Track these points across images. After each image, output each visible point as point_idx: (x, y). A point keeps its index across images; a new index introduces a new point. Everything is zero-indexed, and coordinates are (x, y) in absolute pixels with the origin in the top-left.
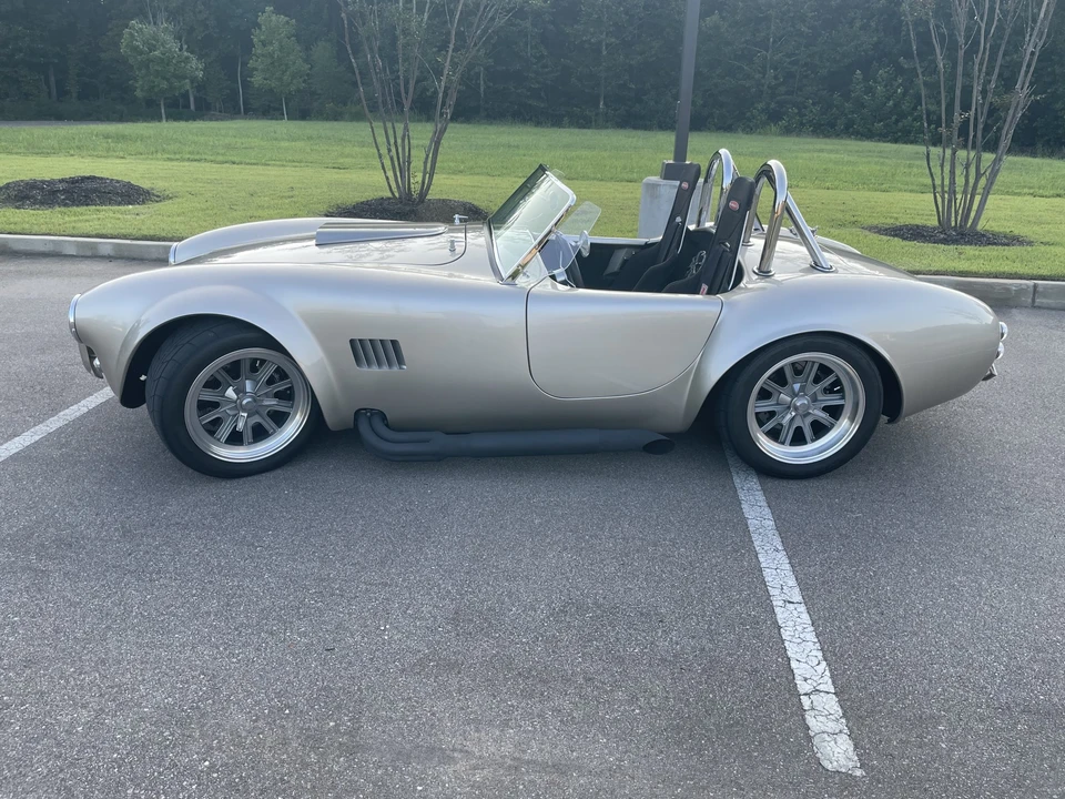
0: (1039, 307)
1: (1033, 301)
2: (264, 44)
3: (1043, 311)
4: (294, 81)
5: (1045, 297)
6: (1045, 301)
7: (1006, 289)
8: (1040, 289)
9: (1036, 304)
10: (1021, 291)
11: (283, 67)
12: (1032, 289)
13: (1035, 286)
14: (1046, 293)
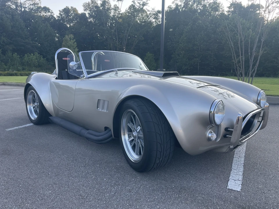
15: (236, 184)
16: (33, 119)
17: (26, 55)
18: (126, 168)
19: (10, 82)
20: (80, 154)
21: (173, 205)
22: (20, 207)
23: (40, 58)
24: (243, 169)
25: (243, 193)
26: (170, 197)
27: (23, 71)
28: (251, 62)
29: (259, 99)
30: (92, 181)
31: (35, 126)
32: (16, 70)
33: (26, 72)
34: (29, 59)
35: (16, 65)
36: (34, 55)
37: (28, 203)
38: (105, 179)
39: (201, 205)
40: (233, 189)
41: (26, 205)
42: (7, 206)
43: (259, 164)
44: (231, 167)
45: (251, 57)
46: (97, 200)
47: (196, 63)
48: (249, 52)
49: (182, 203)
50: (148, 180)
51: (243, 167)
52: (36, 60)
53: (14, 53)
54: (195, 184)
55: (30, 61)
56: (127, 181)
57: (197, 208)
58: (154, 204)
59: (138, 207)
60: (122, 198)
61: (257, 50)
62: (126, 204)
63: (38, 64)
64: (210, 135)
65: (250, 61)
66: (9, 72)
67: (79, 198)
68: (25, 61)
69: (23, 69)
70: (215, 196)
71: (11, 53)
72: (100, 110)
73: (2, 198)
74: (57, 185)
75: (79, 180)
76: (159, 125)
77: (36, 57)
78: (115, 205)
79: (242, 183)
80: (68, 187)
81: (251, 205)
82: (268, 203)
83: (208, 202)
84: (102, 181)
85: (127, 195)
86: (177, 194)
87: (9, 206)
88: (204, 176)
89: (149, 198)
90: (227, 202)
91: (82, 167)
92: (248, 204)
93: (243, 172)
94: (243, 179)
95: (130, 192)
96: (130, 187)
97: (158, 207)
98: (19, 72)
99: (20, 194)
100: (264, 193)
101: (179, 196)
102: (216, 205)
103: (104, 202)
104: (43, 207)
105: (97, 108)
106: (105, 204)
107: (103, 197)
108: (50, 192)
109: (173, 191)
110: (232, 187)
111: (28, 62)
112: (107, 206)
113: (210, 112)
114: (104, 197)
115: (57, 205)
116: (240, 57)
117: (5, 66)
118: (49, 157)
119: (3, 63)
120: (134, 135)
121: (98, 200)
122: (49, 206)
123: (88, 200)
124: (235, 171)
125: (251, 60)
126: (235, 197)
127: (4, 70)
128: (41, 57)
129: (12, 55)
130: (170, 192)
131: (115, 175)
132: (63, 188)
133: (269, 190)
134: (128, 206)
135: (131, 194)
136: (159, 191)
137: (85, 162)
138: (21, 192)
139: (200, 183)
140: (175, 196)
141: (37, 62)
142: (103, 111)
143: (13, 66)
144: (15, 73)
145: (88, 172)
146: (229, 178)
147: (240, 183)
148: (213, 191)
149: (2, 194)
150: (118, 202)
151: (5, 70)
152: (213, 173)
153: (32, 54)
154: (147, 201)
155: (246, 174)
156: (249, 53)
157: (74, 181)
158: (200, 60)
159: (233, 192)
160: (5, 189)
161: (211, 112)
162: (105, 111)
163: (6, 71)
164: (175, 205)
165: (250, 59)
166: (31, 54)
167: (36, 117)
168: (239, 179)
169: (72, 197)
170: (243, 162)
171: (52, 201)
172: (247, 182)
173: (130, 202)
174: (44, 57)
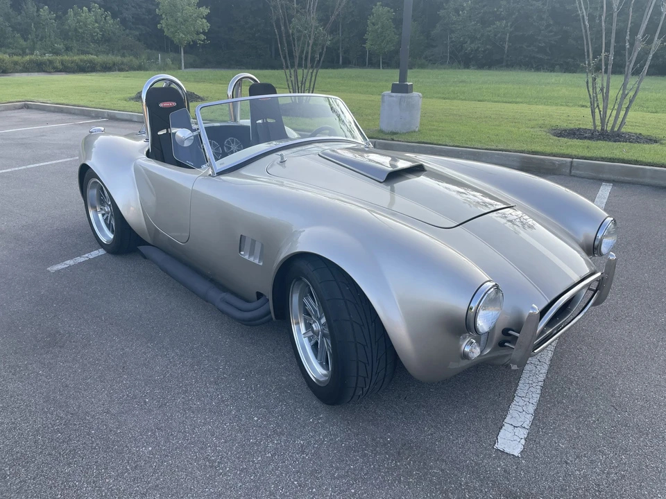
0: (574, 176)
1: (571, 171)
2: (374, 24)
3: (576, 179)
4: (388, 46)
5: (578, 170)
6: (578, 172)
7: (553, 163)
8: (574, 164)
9: (572, 174)
10: (562, 165)
11: (383, 38)
12: (569, 164)
13: (572, 162)
14: (579, 167)
15: (515, 438)
16: (104, 240)
17: (71, 12)
18: (298, 389)
19: (41, 100)
20: (206, 346)
21: (382, 487)
22: (96, 487)
23: (105, 19)
24: (539, 396)
25: (523, 462)
26: (379, 466)
27: (67, 55)
28: (629, 66)
29: (599, 236)
30: (230, 423)
31: (110, 257)
32: (50, 52)
33: (75, 58)
34: (79, 22)
35: (48, 39)
36: (90, 10)
37: (110, 477)
38: (256, 419)
39: (436, 488)
40: (507, 450)
41: (107, 481)
42: (71, 484)
43: (577, 384)
44: (516, 390)
45: (630, 54)
46: (238, 472)
47: (499, 35)
48: (627, 42)
49: (400, 482)
50: (341, 423)
51: (539, 391)
52: (97, 25)
53: (42, 8)
54: (432, 434)
55: (81, 28)
56: (299, 423)
57: (427, 496)
58: (345, 483)
59: (314, 490)
60: (287, 467)
61: (647, 37)
62: (293, 483)
63: (103, 35)
64: (467, 349)
65: (627, 64)
66: (33, 57)
67: (205, 465)
68: (70, 27)
69: (68, 49)
70: (467, 466)
71: (34, 7)
72: (247, 257)
73: (59, 463)
74: (162, 431)
75: (205, 419)
76: (363, 327)
77: (96, 16)
78: (273, 484)
79: (528, 434)
80: (184, 439)
81: (533, 492)
82: (566, 489)
83: (450, 483)
84: (250, 423)
85: (296, 459)
86: (392, 460)
87: (75, 484)
88: (454, 413)
89: (337, 469)
90: (487, 484)
91: (211, 383)
92: (526, 490)
93: (537, 405)
94: (532, 424)
95: (303, 452)
96: (303, 440)
97: (353, 491)
98: (59, 58)
99: (94, 454)
100: (567, 463)
101: (396, 465)
102: (464, 489)
103: (252, 478)
104: (138, 487)
105: (240, 251)
106: (254, 481)
107: (251, 463)
108: (150, 449)
109: (386, 453)
110: (506, 446)
111: (76, 30)
112: (256, 486)
113: (469, 308)
114: (253, 465)
115: (163, 481)
116: (603, 54)
117: (22, 42)
118: (145, 353)
119: (17, 35)
120: (315, 329)
121: (242, 471)
122: (150, 485)
123: (221, 471)
124: (521, 403)
125: (630, 62)
126: (505, 471)
127: (21, 52)
128: (106, 16)
129: (38, 10)
130: (380, 454)
131: (276, 406)
132: (173, 440)
133: (578, 457)
134: (296, 487)
135: (304, 458)
136: (358, 452)
137: (217, 369)
138: (95, 448)
139: (443, 431)
140: (388, 465)
141: (98, 31)
142: (251, 259)
143: (41, 40)
144: (48, 60)
145: (222, 397)
146: (503, 421)
147: (523, 433)
148: (465, 454)
149: (60, 453)
150: (278, 476)
151: (24, 54)
152: (474, 406)
153: (84, 8)
154: (333, 478)
155: (542, 412)
156: (627, 44)
157: (194, 421)
158: (511, 26)
159: (504, 459)
160: (64, 441)
161: (471, 309)
162: (256, 261)
163: (27, 55)
164: (385, 486)
165: (627, 59)
166: (82, 9)
167: (112, 236)
168: (525, 425)
169: (191, 464)
170: (542, 377)
171: (154, 472)
172: (538, 432)
173: (300, 477)
174: (114, 16)
